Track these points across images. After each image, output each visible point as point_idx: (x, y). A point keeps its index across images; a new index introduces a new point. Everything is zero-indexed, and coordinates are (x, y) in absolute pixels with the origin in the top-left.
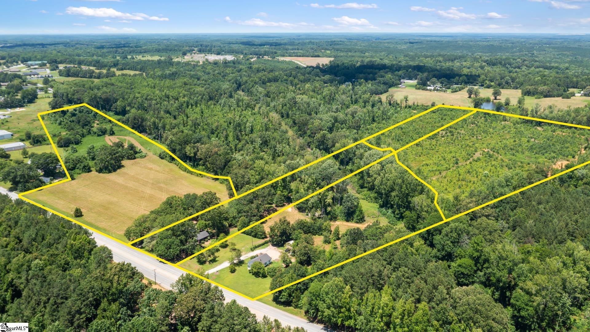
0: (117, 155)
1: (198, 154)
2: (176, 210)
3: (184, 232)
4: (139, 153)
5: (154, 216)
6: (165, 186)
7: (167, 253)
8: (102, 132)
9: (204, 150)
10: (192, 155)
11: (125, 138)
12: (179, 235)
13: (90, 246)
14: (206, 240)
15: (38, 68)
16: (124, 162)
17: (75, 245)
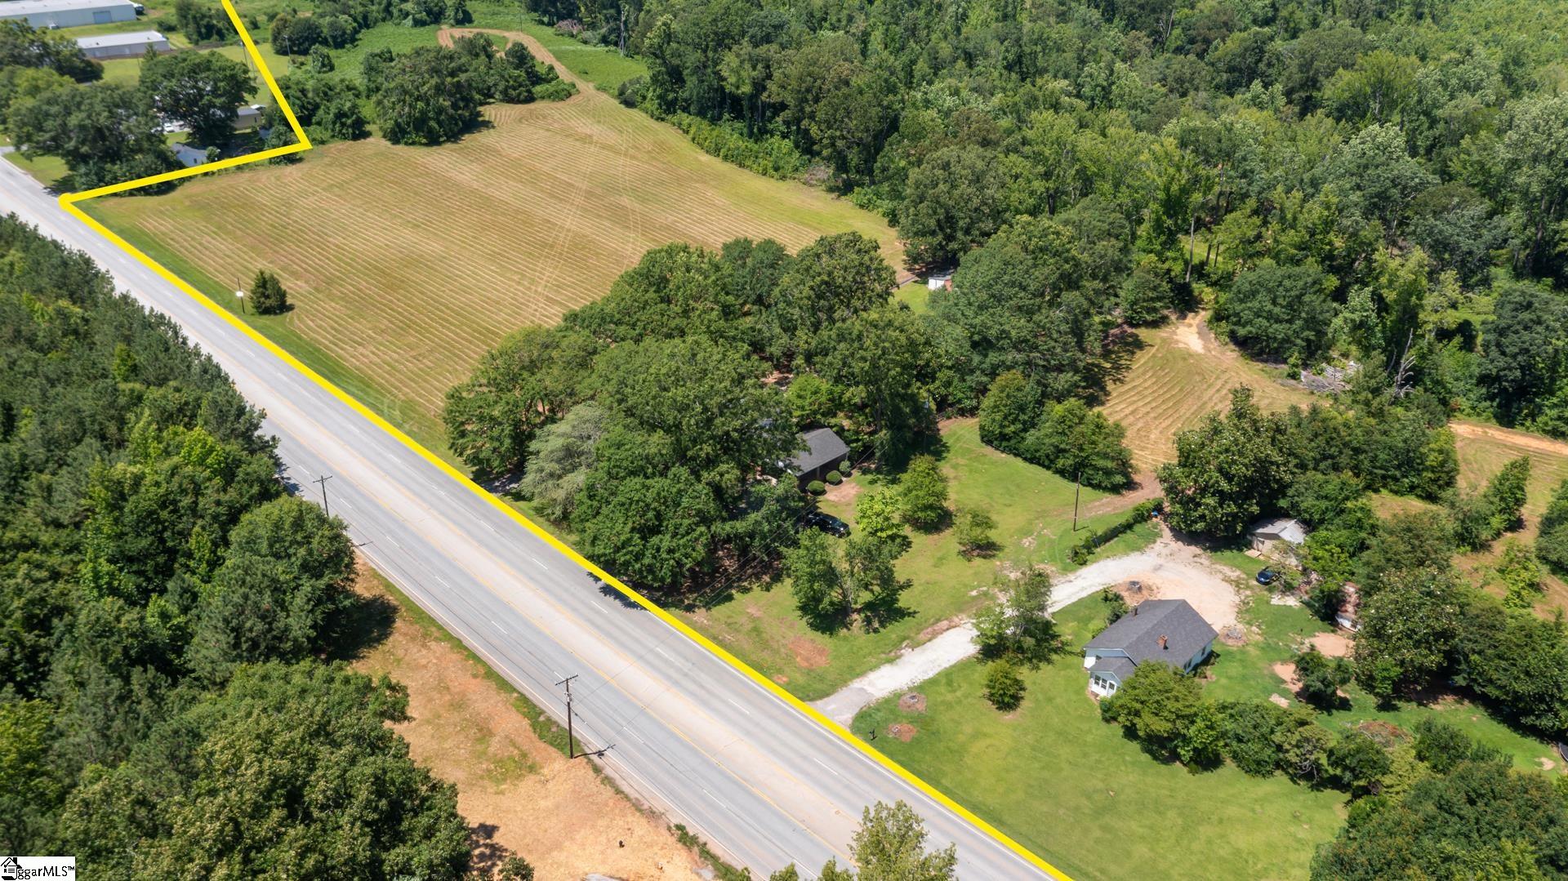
0: (463, 77)
1: (772, 86)
2: (686, 313)
3: (729, 446)
4: (549, 81)
5: (578, 338)
6: (637, 206)
7: (638, 557)
8: (429, 12)
9: (793, 71)
10: (746, 89)
11: (506, 34)
12: (710, 462)
13: (232, 494)
14: (833, 475)
16: (489, 112)
17: (138, 480)
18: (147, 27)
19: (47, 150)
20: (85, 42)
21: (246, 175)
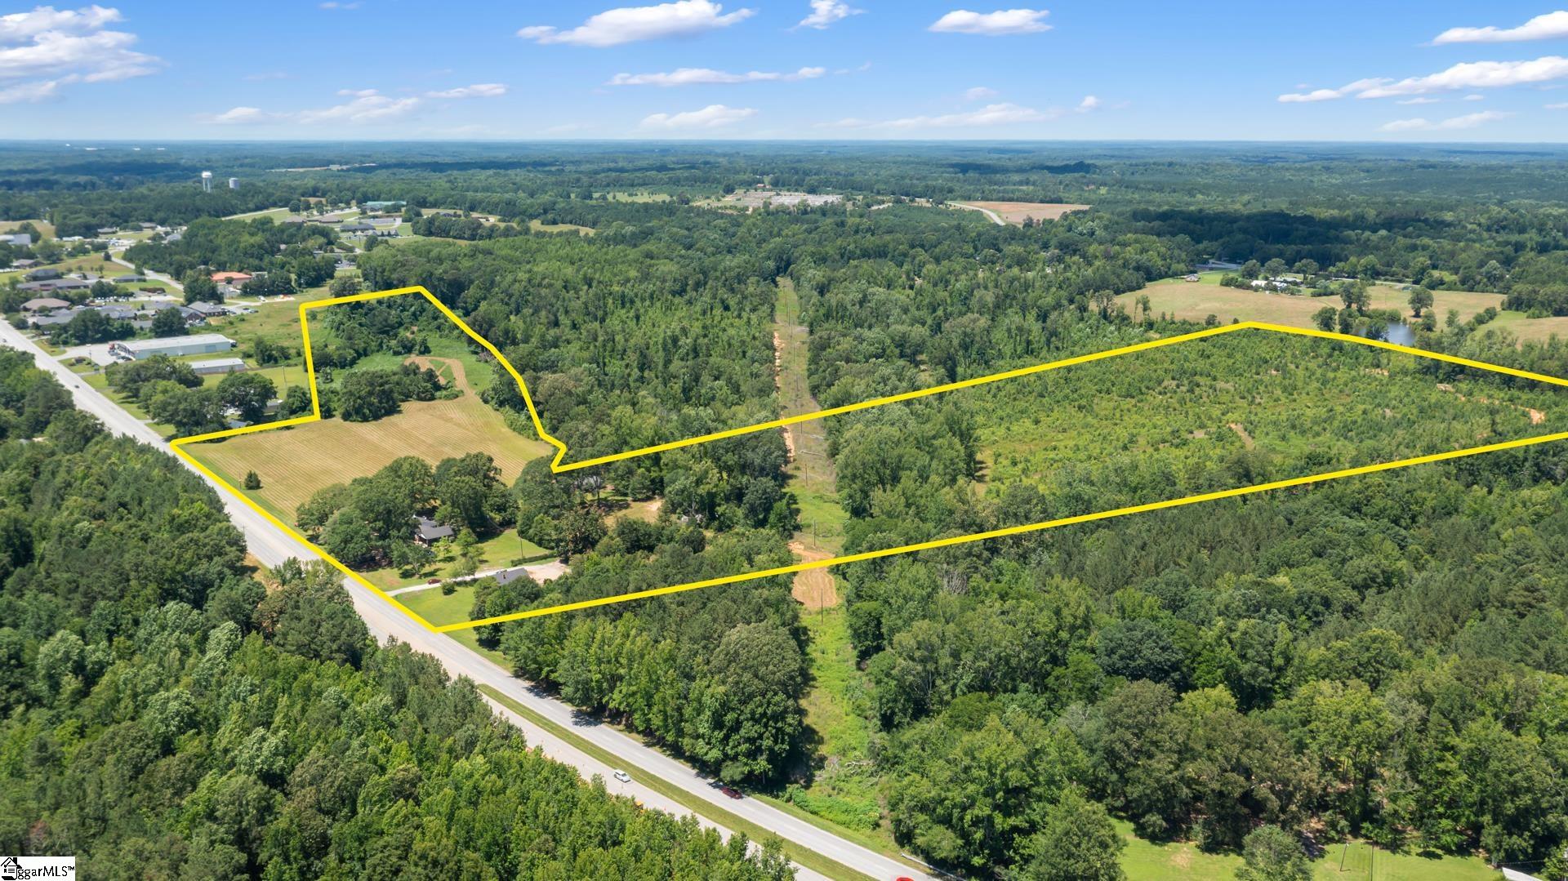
0: (387, 387)
4: (445, 388)
5: (355, 487)
8: (404, 347)
11: (447, 361)
15: (381, 217)
16: (404, 406)
17: (179, 516)
18: (235, 355)
19: (168, 421)
20: (195, 365)
21: (264, 434)
